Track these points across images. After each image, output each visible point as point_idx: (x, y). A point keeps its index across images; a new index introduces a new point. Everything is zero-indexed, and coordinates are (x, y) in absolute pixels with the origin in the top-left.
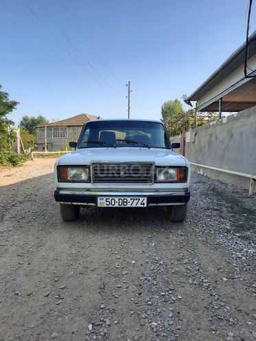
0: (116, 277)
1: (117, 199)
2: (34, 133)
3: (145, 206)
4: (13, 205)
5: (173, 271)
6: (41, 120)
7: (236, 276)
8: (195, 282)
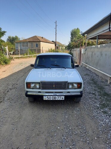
0: (52, 137)
1: (52, 97)
2: (14, 45)
3: (64, 99)
4: (8, 91)
5: (75, 133)
6: (16, 38)
7: (100, 137)
8: (84, 140)
